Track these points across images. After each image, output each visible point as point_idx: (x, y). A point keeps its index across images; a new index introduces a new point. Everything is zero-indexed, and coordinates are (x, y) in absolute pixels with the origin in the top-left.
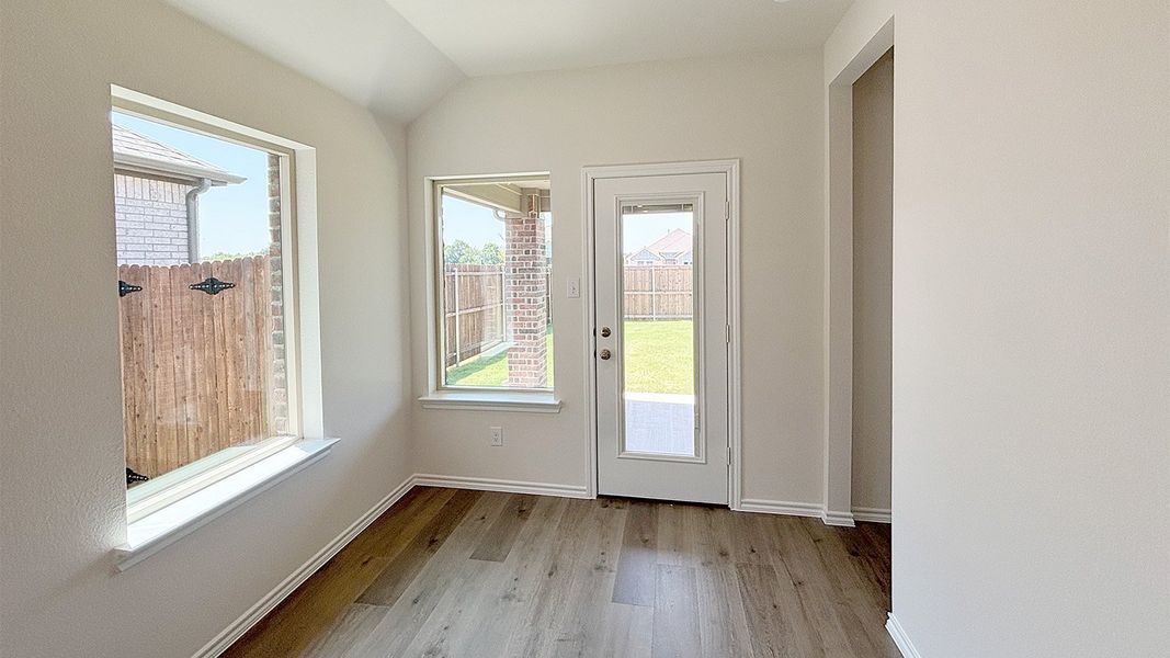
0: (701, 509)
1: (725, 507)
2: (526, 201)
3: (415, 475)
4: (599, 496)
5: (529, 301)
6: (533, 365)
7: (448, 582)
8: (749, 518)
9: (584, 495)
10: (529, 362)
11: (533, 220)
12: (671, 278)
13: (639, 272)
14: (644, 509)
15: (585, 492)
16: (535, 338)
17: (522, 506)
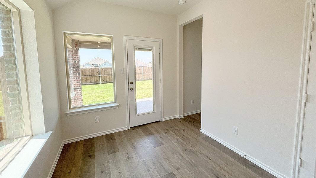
0: (156, 123)
1: (160, 121)
2: (74, 44)
3: (64, 141)
4: (130, 128)
5: (77, 78)
6: (79, 100)
7: (107, 163)
8: (166, 122)
9: (127, 129)
10: (78, 99)
11: (77, 51)
12: (105, 71)
13: (95, 69)
14: (143, 127)
15: (127, 128)
16: (80, 91)
17: (110, 137)
